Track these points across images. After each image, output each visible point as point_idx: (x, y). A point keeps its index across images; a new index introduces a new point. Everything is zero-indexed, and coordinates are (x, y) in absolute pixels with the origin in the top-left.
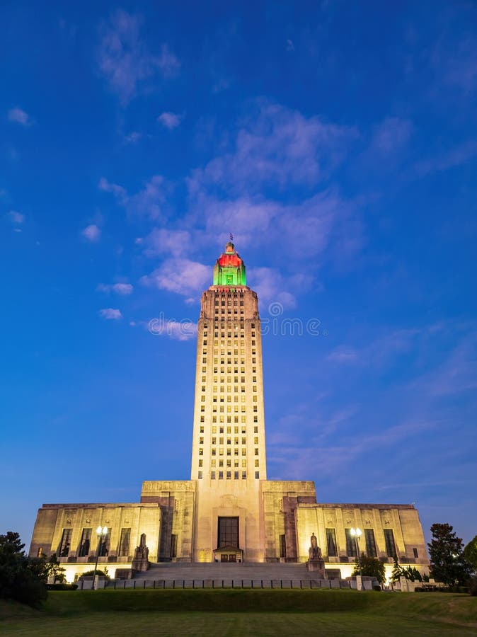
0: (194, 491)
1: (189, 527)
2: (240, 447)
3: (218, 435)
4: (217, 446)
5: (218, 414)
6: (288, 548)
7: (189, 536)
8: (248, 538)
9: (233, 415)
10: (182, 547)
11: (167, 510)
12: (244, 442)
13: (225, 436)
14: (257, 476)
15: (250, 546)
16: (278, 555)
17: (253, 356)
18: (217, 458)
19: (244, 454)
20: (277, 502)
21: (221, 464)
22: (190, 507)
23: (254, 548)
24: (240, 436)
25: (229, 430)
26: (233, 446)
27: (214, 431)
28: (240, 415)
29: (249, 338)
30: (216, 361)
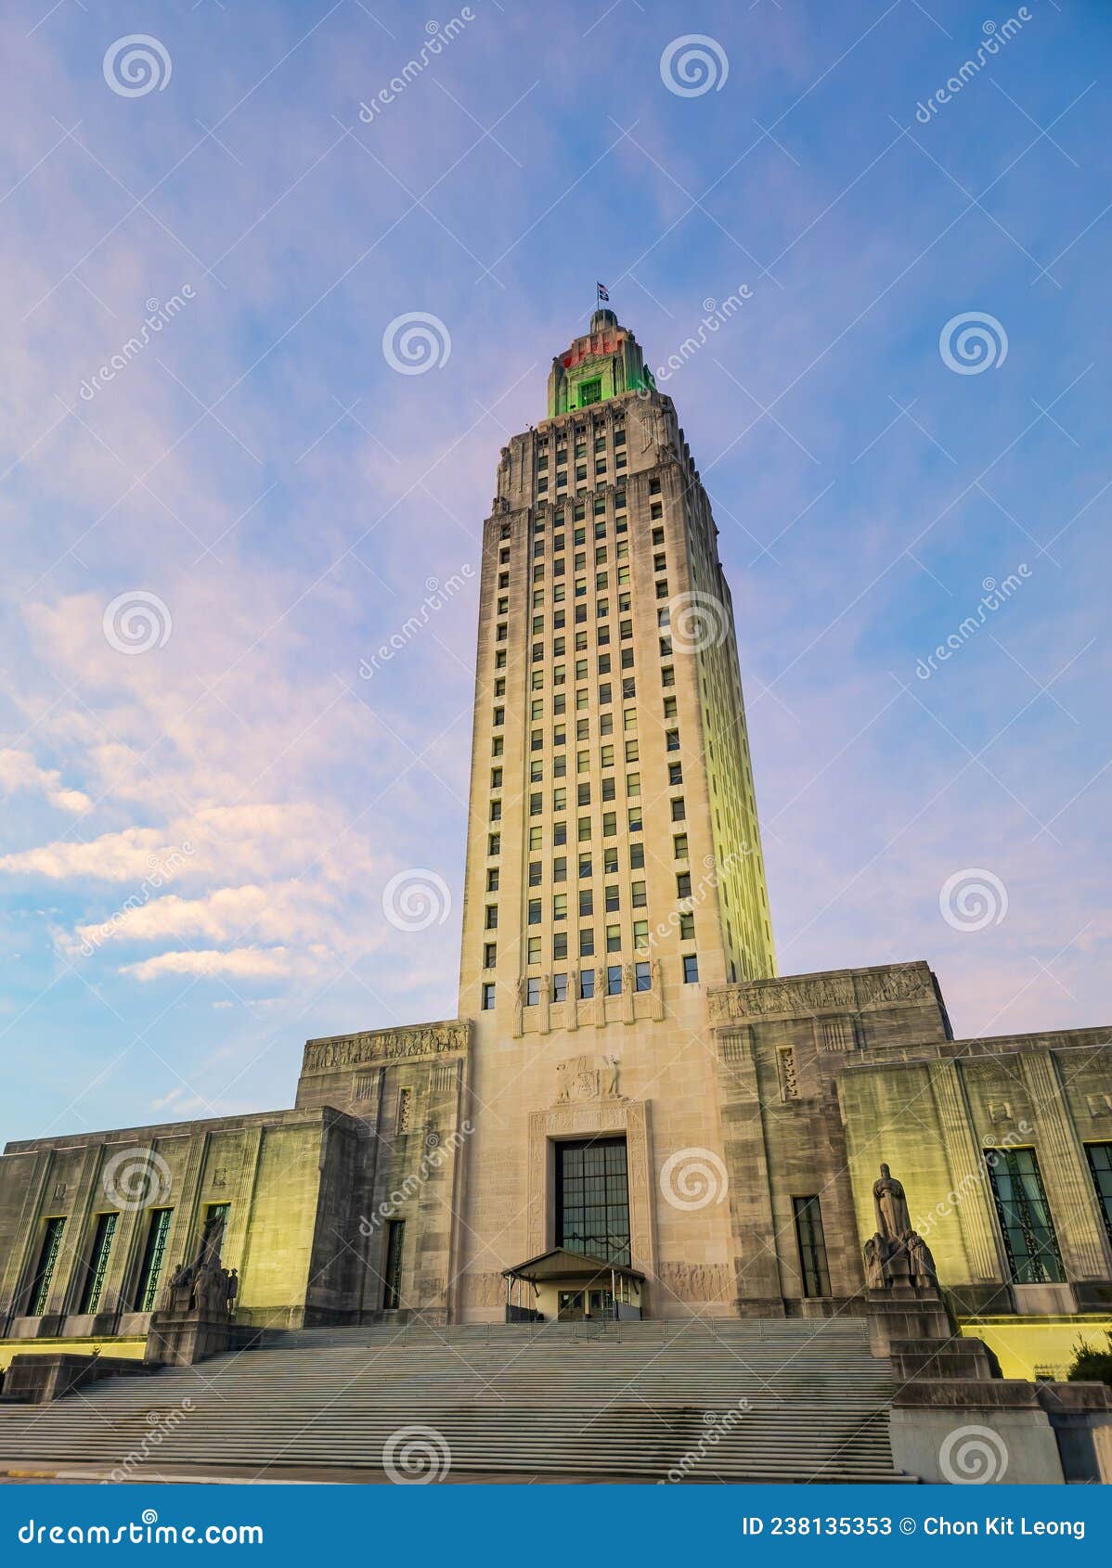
0: (463, 1053)
1: (443, 1190)
2: (624, 878)
3: (546, 854)
4: (544, 891)
5: (545, 787)
6: (836, 1251)
7: (442, 1223)
8: (662, 1221)
9: (594, 777)
10: (418, 1265)
11: (373, 1132)
12: (637, 858)
13: (571, 851)
14: (690, 974)
15: (672, 1254)
16: (792, 1287)
17: (658, 576)
18: (545, 930)
19: (638, 900)
20: (773, 1060)
21: (560, 949)
22: (446, 1113)
23: (690, 1261)
24: (623, 840)
25: (584, 831)
26: (598, 883)
27: (531, 842)
28: (618, 772)
29: (641, 530)
30: (537, 625)
